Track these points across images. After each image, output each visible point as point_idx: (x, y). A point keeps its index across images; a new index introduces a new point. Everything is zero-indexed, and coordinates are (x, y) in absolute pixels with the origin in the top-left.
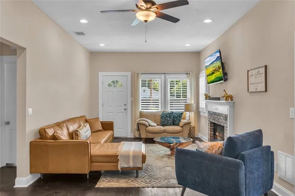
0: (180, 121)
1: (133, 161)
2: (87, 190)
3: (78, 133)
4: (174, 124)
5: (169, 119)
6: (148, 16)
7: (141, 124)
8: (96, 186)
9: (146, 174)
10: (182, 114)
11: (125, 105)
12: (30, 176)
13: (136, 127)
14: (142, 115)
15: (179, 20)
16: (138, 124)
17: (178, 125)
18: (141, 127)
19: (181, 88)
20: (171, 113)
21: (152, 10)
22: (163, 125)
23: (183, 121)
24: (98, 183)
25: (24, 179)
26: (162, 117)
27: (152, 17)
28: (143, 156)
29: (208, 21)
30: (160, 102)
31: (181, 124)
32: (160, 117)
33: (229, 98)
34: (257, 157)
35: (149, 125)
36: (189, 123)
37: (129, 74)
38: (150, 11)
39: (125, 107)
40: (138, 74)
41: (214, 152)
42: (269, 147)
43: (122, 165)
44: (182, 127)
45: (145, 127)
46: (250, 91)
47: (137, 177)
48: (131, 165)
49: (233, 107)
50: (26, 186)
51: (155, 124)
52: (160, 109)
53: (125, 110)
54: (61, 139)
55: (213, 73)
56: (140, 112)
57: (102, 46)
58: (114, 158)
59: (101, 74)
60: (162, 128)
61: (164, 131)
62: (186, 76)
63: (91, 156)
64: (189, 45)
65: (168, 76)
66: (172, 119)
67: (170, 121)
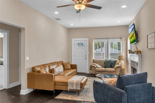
0: (114, 65)
1: (76, 86)
2: (50, 99)
3: (54, 70)
4: (111, 67)
5: (108, 64)
6: (80, 7)
7: (92, 66)
8: (56, 98)
9: (84, 94)
10: (116, 61)
11: (86, 56)
12: (27, 90)
13: (90, 68)
14: (94, 61)
15: (101, 7)
16: (91, 66)
17: (113, 68)
18: (92, 68)
19: (117, 48)
20: (109, 61)
21: (82, 3)
22: (105, 68)
23: (117, 66)
24: (57, 96)
25: (24, 91)
26: (105, 63)
27: (83, 7)
28: (81, 84)
29: (124, 7)
30: (104, 54)
31: (115, 67)
32: (104, 63)
33: (139, 52)
34: (138, 89)
35: (97, 67)
36: (120, 67)
37: (87, 39)
38: (82, 4)
39: (86, 57)
40: (92, 39)
41: (112, 84)
42: (151, 84)
43: (70, 88)
44: (115, 69)
45: (94, 68)
46: (148, 48)
47: (79, 95)
48: (75, 88)
49: (141, 58)
50: (25, 94)
51: (100, 67)
52: (104, 58)
53: (86, 58)
54: (41, 72)
55: (132, 37)
56: (93, 60)
57: (72, 25)
58: (66, 84)
59: (73, 40)
60: (104, 69)
61: (105, 71)
62: (120, 40)
63: (55, 82)
64: (120, 22)
65: (109, 40)
66: (110, 64)
67: (109, 65)
